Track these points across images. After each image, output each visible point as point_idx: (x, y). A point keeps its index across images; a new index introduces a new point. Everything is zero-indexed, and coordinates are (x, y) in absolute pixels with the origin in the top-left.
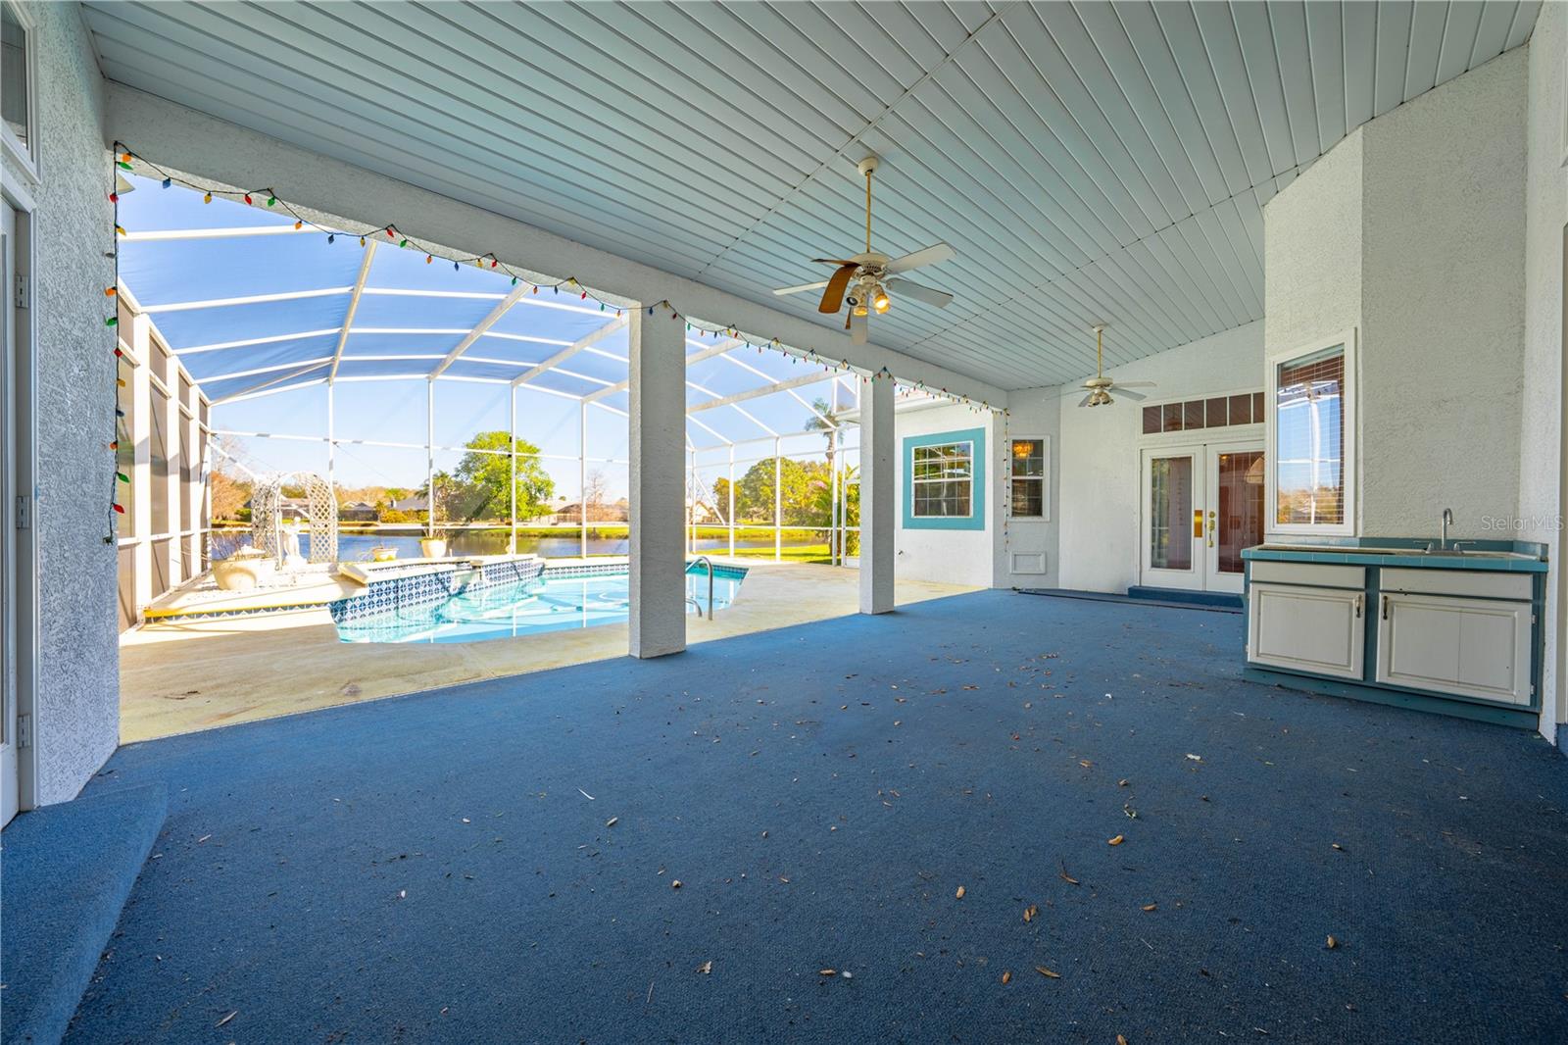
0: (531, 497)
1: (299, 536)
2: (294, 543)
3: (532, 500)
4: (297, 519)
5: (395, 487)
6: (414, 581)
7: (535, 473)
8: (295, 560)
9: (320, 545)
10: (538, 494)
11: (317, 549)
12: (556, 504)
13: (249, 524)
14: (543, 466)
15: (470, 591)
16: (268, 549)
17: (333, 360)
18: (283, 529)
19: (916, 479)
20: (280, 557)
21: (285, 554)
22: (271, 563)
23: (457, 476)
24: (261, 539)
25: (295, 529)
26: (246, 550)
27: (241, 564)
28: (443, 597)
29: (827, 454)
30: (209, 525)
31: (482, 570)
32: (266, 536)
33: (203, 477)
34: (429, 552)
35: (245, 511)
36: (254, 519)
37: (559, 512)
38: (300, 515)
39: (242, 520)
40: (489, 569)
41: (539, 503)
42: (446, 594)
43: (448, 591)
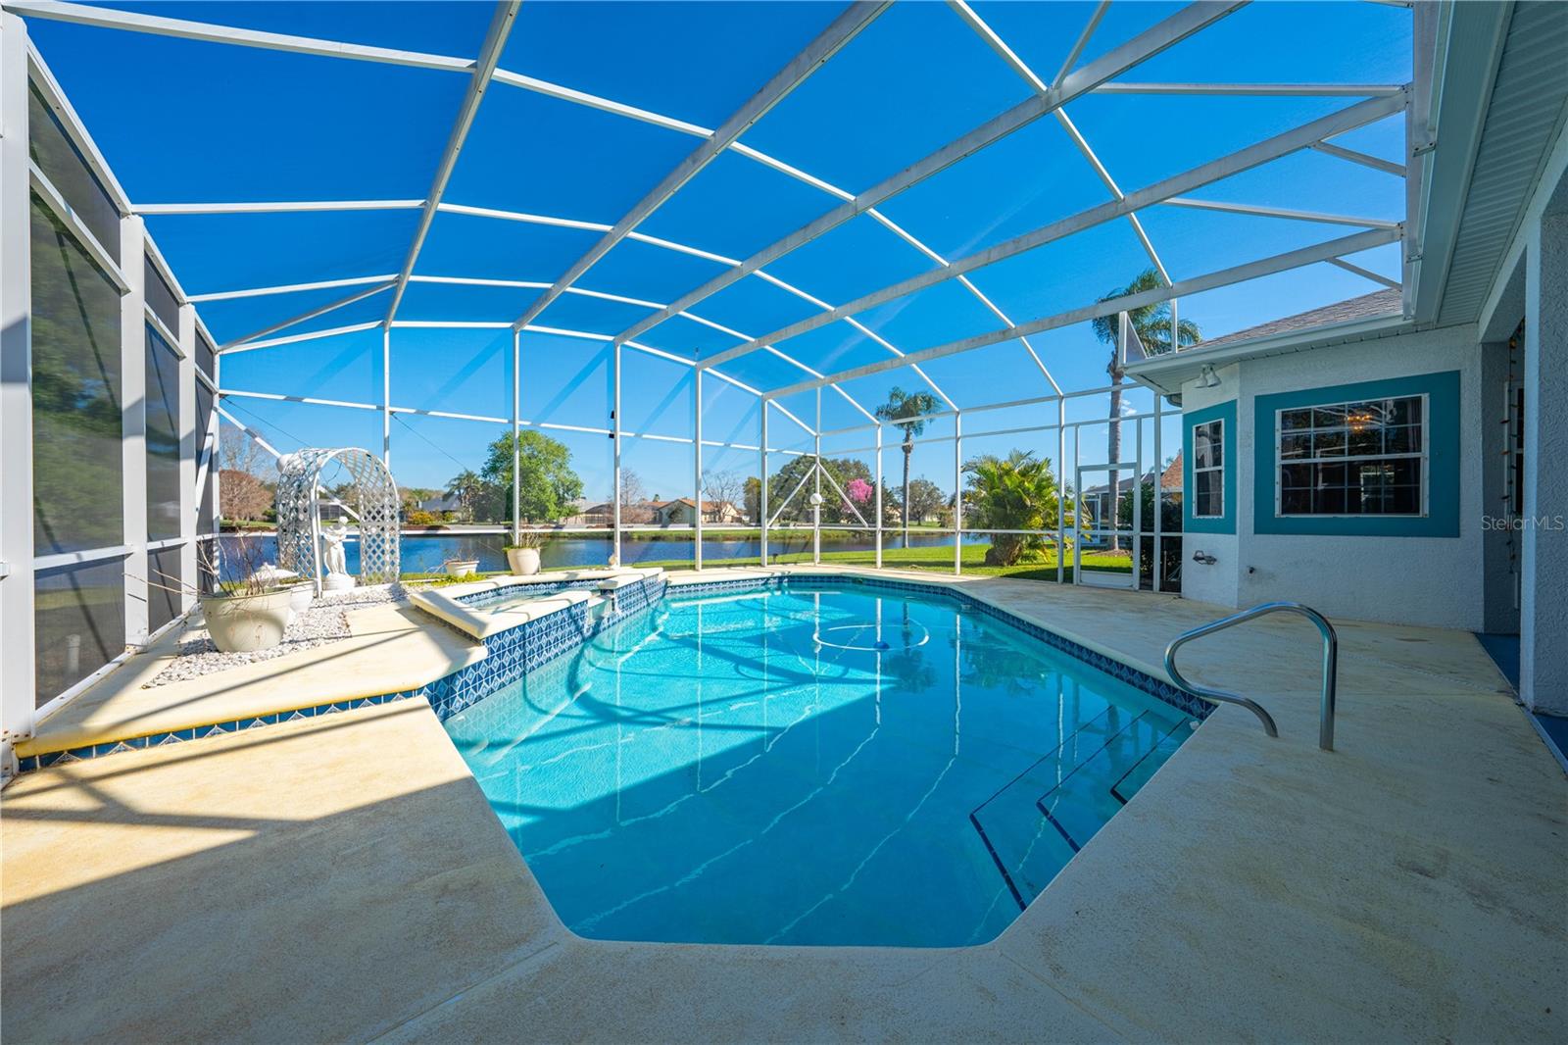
0: (559, 498)
1: (344, 544)
2: (338, 552)
3: (561, 501)
4: (344, 519)
5: (419, 488)
6: (544, 625)
7: (563, 474)
8: (343, 583)
9: (375, 557)
10: (566, 495)
11: (370, 563)
12: (584, 505)
13: (273, 526)
14: (571, 466)
15: (604, 629)
16: (303, 566)
17: (397, 281)
18: (322, 533)
19: (1284, 458)
20: (319, 579)
21: (325, 572)
22: (303, 594)
23: (485, 476)
24: (291, 550)
25: (338, 536)
26: (268, 572)
27: (258, 603)
28: (577, 644)
29: (903, 448)
30: (216, 527)
31: (614, 596)
32: (298, 545)
33: (205, 457)
34: (518, 565)
35: (272, 511)
36: (281, 519)
37: (587, 512)
38: (345, 513)
39: (268, 521)
40: (621, 593)
41: (566, 504)
42: (578, 639)
43: (581, 633)
